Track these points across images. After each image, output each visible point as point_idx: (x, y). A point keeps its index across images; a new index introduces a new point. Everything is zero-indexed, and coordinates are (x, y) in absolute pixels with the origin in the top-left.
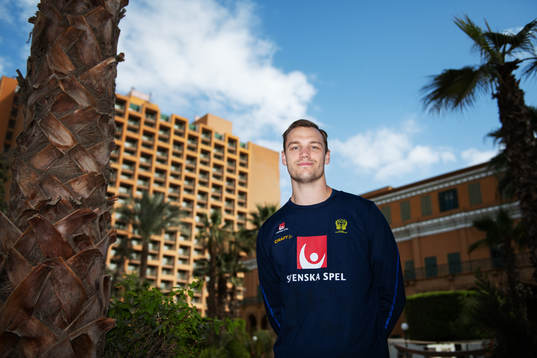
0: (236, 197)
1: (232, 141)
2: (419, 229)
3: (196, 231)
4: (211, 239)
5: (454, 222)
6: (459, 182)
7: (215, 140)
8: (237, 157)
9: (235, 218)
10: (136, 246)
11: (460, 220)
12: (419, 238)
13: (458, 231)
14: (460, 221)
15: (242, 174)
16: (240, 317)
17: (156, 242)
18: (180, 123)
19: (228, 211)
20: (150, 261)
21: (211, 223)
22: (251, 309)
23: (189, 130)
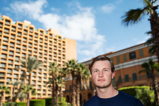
0: (61, 56)
1: (60, 37)
2: (123, 66)
3: (48, 68)
4: (52, 72)
5: (134, 63)
6: (136, 49)
7: (54, 37)
8: (62, 43)
9: (61, 63)
10: (28, 74)
12: (123, 69)
13: (136, 66)
14: (137, 62)
15: (64, 48)
16: (64, 96)
17: (35, 73)
18: (42, 32)
19: (59, 61)
20: (32, 78)
21: (52, 66)
22: (67, 94)
23: (45, 34)
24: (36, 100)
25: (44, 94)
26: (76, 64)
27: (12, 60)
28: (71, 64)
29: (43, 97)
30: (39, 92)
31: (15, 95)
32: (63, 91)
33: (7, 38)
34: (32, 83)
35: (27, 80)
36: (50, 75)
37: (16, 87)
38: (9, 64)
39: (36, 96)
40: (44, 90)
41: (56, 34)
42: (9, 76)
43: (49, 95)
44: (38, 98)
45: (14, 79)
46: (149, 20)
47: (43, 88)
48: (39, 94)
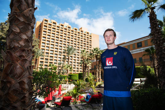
0: (89, 46)
1: (88, 33)
3: (80, 54)
4: (83, 56)
5: (141, 50)
6: (142, 40)
8: (89, 37)
9: (89, 51)
10: (67, 57)
11: (142, 50)
13: (142, 52)
15: (90, 41)
16: (90, 72)
17: (71, 57)
18: (76, 29)
19: (87, 49)
20: (70, 60)
21: (83, 52)
22: (93, 71)
23: (78, 31)
24: (73, 74)
25: (77, 71)
26: (99, 50)
27: (57, 49)
28: (96, 50)
29: (77, 72)
30: (74, 69)
31: (59, 71)
32: (90, 69)
33: (54, 34)
34: (70, 63)
35: (67, 61)
36: (81, 58)
37: (60, 66)
38: (55, 51)
39: (73, 72)
40: (78, 68)
41: (85, 31)
42: (55, 59)
43: (81, 71)
44: (74, 73)
45: (59, 60)
46: (148, 17)
47: (77, 67)
48: (74, 71)
